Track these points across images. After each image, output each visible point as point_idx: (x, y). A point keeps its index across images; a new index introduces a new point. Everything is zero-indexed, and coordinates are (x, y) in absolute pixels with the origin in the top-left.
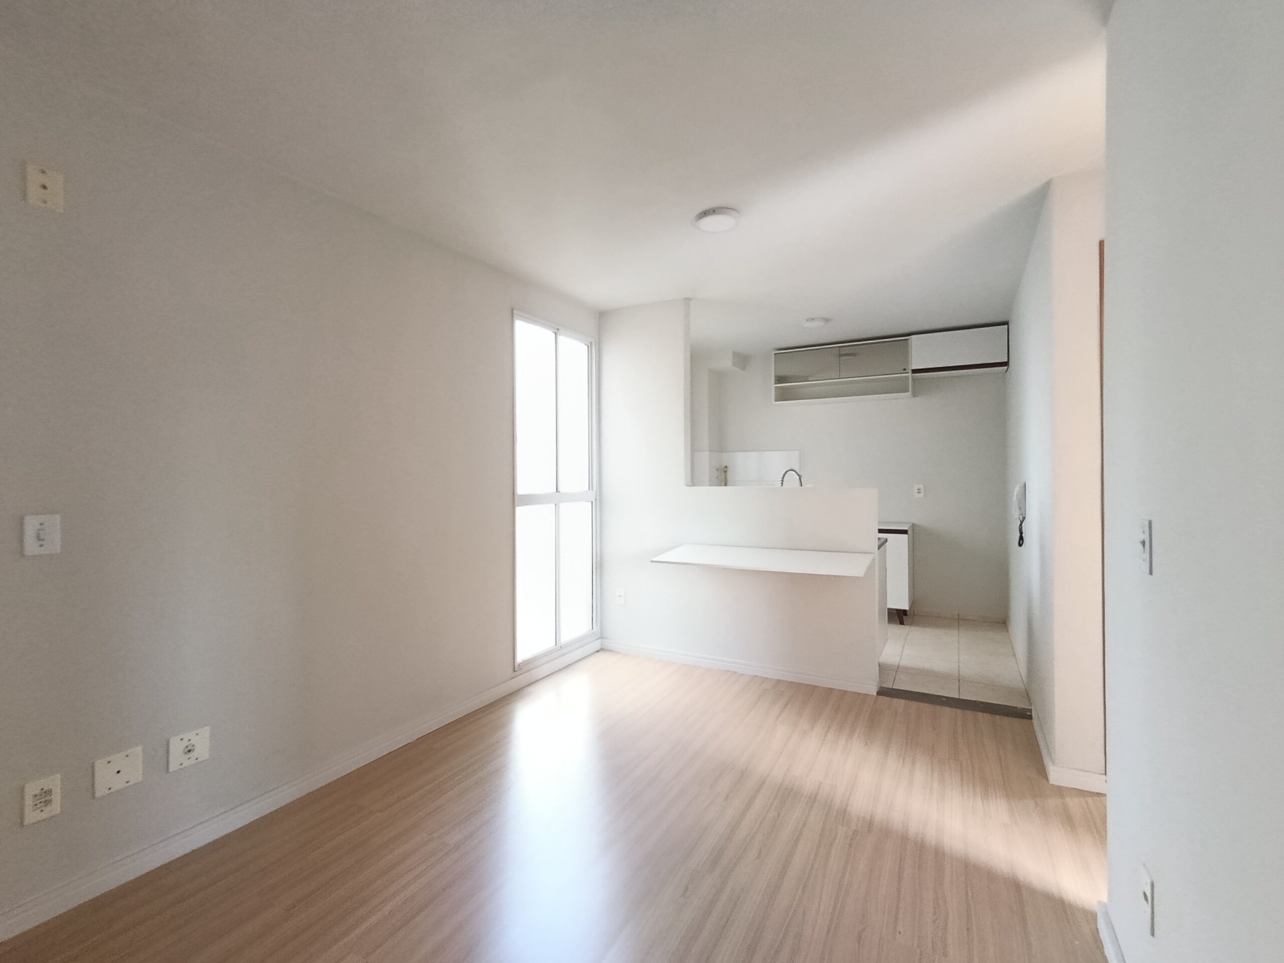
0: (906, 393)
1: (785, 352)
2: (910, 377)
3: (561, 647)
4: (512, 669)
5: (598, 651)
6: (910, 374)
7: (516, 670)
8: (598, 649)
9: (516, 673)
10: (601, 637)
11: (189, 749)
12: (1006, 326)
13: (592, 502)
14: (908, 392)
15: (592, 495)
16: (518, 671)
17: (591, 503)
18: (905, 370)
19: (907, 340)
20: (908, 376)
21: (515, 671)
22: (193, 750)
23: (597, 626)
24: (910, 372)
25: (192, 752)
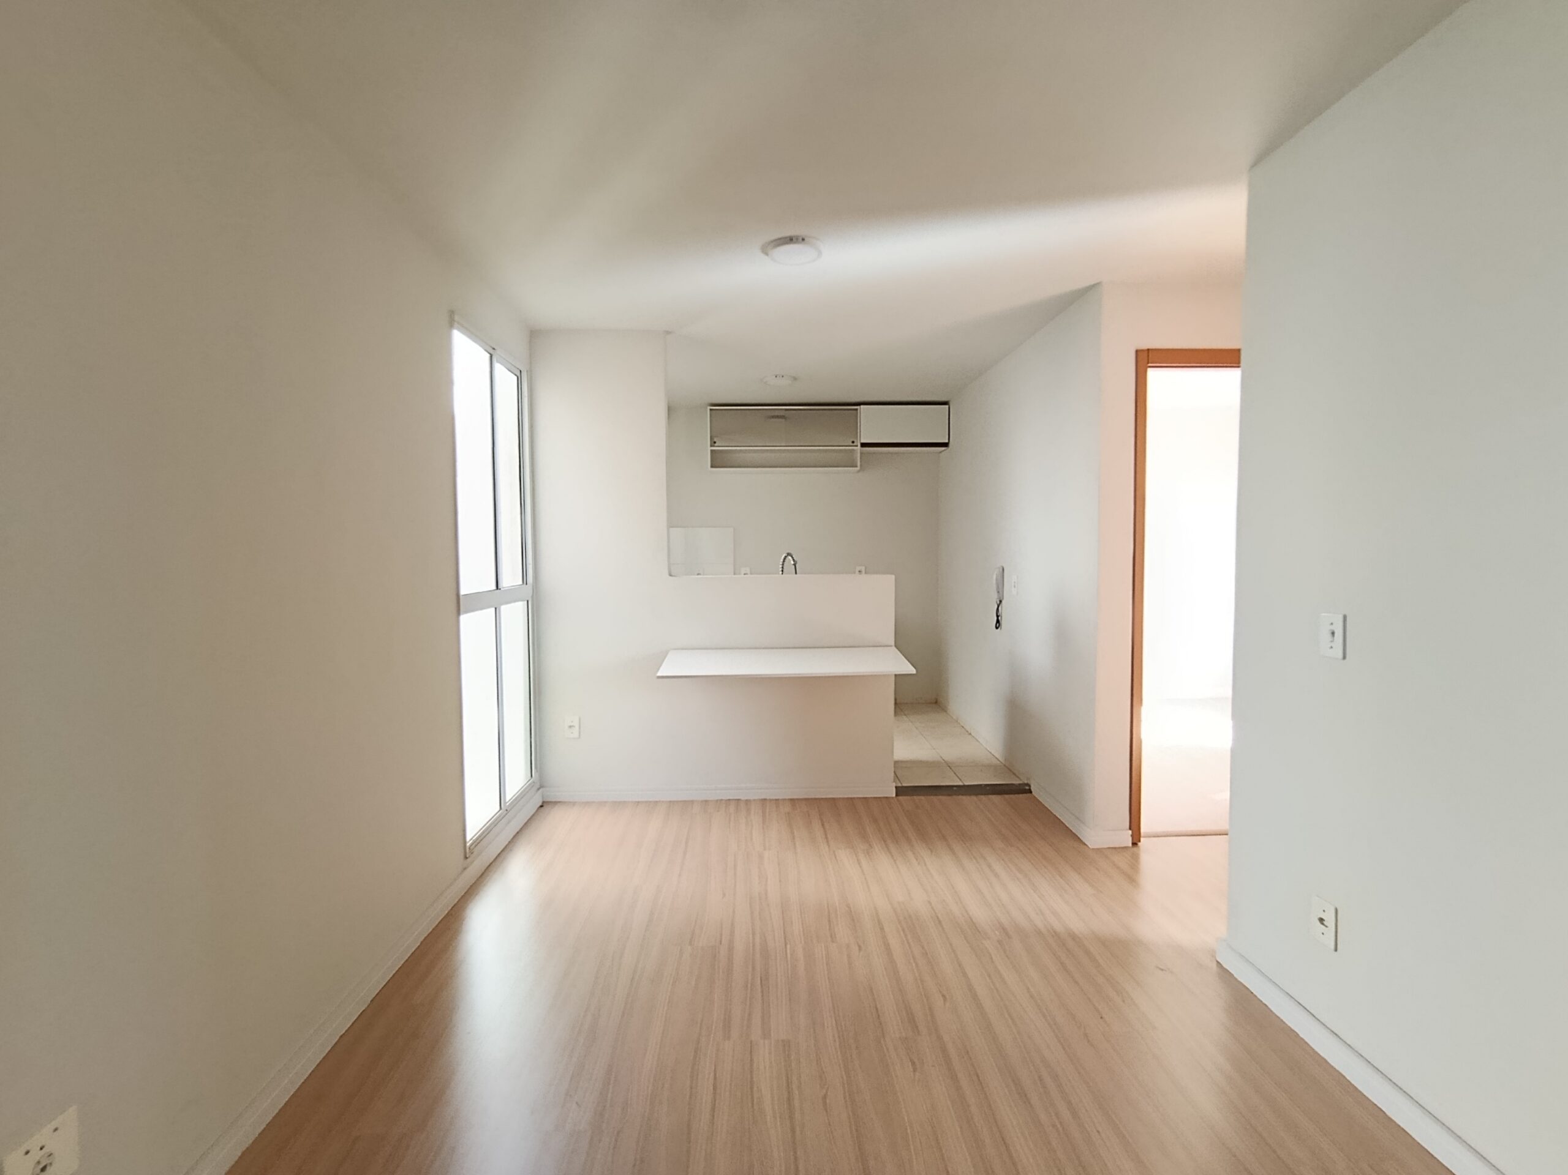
0: (854, 468)
1: (719, 408)
2: (859, 451)
3: (507, 810)
4: (462, 856)
5: (542, 806)
6: (859, 448)
7: (467, 856)
8: (540, 804)
9: (468, 860)
10: (541, 787)
11: (41, 1166)
12: (947, 406)
13: (528, 601)
14: (856, 467)
15: (528, 589)
16: (469, 857)
17: (526, 602)
18: (853, 442)
19: (857, 410)
20: (857, 450)
21: (466, 858)
22: (51, 1164)
23: (537, 771)
24: (859, 445)
25: (48, 1168)
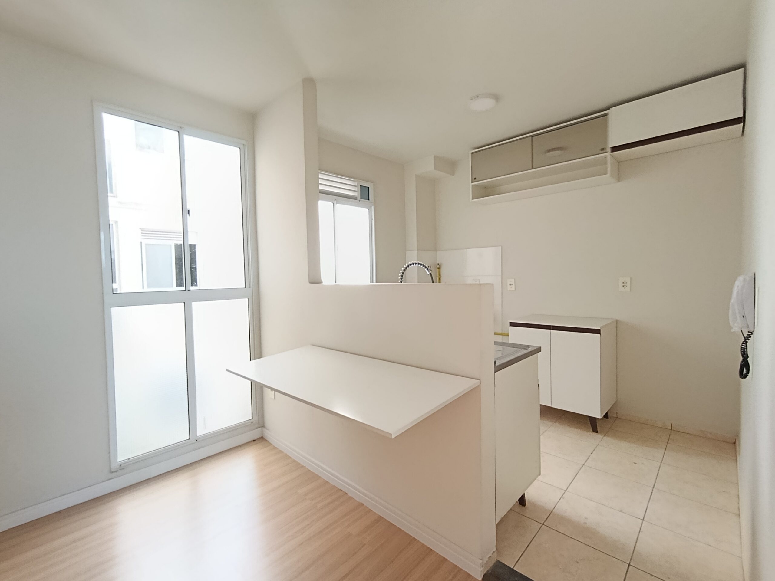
0: (605, 176)
1: (481, 150)
2: (609, 159)
3: (197, 440)
5: (254, 441)
6: (608, 154)
9: (114, 473)
10: (260, 427)
12: (742, 70)
13: (249, 299)
15: (249, 291)
16: (117, 472)
17: (247, 301)
18: (603, 149)
19: (607, 114)
20: (606, 157)
24: (609, 150)
